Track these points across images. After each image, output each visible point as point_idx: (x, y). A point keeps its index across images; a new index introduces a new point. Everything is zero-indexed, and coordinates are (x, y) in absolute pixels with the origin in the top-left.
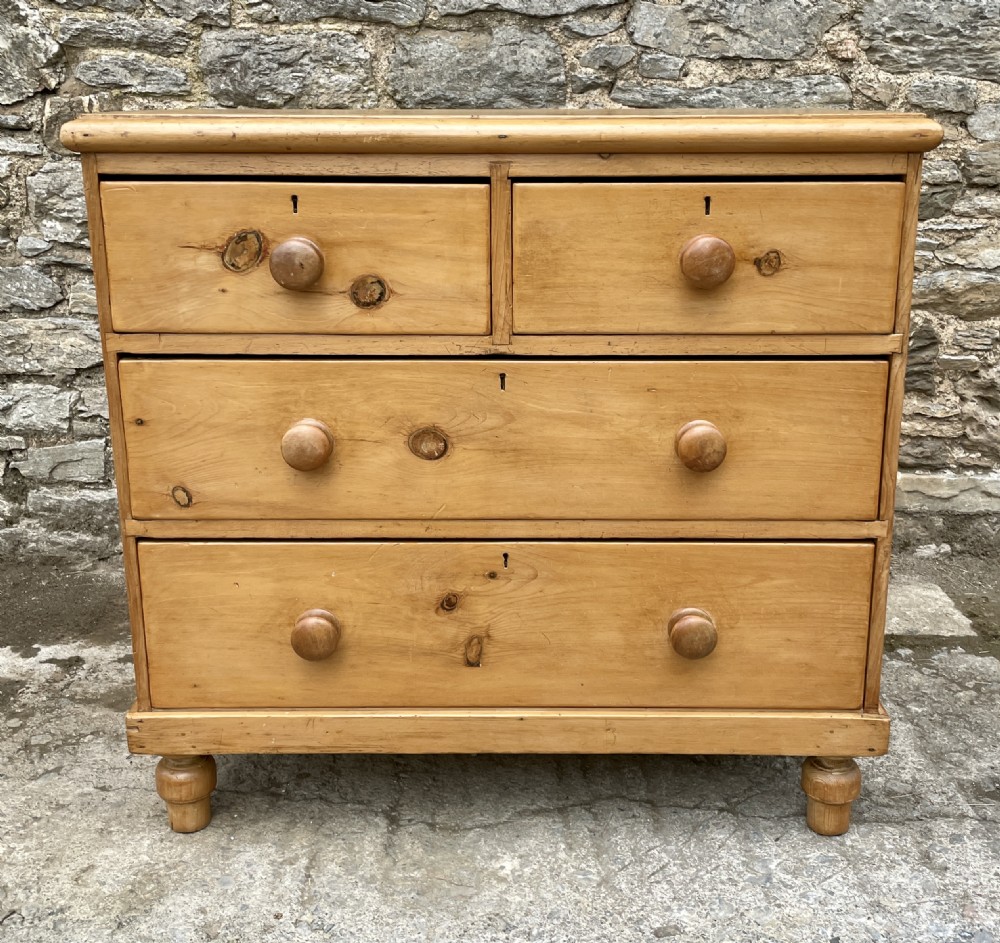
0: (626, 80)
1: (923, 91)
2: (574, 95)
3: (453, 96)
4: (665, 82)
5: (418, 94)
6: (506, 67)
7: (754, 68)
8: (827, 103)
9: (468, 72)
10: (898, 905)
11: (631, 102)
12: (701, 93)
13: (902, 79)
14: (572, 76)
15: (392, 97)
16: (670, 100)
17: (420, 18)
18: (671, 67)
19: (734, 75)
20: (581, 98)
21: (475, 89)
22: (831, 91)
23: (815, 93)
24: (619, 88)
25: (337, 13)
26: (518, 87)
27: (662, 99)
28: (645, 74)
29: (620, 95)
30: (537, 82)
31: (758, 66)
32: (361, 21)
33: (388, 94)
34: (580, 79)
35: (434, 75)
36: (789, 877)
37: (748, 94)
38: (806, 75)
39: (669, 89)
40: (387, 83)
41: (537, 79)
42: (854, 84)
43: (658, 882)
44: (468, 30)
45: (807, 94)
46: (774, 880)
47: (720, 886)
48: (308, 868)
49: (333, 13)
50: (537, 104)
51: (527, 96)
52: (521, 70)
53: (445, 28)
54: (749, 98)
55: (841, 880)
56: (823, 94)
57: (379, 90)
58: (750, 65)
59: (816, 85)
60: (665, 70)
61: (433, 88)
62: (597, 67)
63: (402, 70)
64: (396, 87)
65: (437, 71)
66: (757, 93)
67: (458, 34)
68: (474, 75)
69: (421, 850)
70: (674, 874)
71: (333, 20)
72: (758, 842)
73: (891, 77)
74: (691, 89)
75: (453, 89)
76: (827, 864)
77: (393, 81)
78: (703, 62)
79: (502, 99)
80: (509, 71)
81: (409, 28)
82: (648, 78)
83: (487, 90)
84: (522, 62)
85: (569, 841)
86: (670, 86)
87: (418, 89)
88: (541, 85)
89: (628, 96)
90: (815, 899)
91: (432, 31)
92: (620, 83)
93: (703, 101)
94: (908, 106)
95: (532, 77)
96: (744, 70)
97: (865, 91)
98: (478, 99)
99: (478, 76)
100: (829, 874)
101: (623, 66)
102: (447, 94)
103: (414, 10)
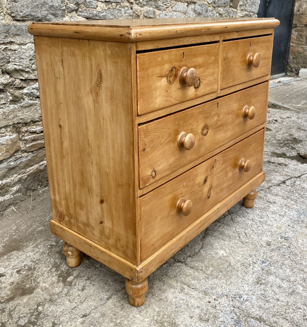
0: (82, 8)
1: (147, 12)
2: (68, 14)
3: (33, 14)
4: (93, 9)
5: (21, 14)
6: (50, 3)
7: (112, 5)
8: (129, 16)
9: (38, 5)
10: (283, 213)
11: (84, 16)
12: (102, 13)
13: (142, 9)
14: (68, 7)
15: (10, 15)
16: (95, 15)
18: (94, 4)
19: (108, 7)
20: (70, 15)
21: (41, 12)
22: (130, 12)
23: (126, 13)
24: (80, 11)
26: (53, 11)
27: (92, 15)
28: (87, 7)
29: (80, 14)
30: (59, 9)
31: (113, 4)
33: (9, 14)
34: (71, 8)
35: (25, 6)
37: (112, 13)
38: (123, 7)
39: (94, 11)
40: (7, 9)
41: (59, 8)
42: (133, 10)
43: (250, 236)
45: (125, 13)
46: (263, 221)
47: (259, 229)
48: (189, 287)
50: (58, 17)
51: (56, 14)
52: (54, 4)
54: (112, 14)
56: (128, 13)
57: (4, 12)
58: (111, 4)
59: (126, 10)
60: (92, 5)
61: (26, 11)
62: (74, 4)
63: (12, 4)
64: (13, 11)
65: (25, 4)
66: (114, 13)
68: (40, 6)
69: (200, 263)
70: (249, 232)
72: (246, 216)
73: (140, 8)
74: (99, 11)
75: (33, 12)
76: (262, 213)
77: (10, 8)
78: (100, 3)
79: (49, 15)
80: (51, 5)
82: (88, 8)
83: (45, 12)
85: (221, 239)
86: (94, 10)
87: (21, 12)
88: (60, 10)
89: (83, 14)
90: (274, 220)
92: (80, 9)
93: (103, 15)
94: (144, 17)
96: (110, 6)
97: (136, 12)
98: (42, 15)
99: (41, 6)
101: (81, 4)
102: (32, 13)
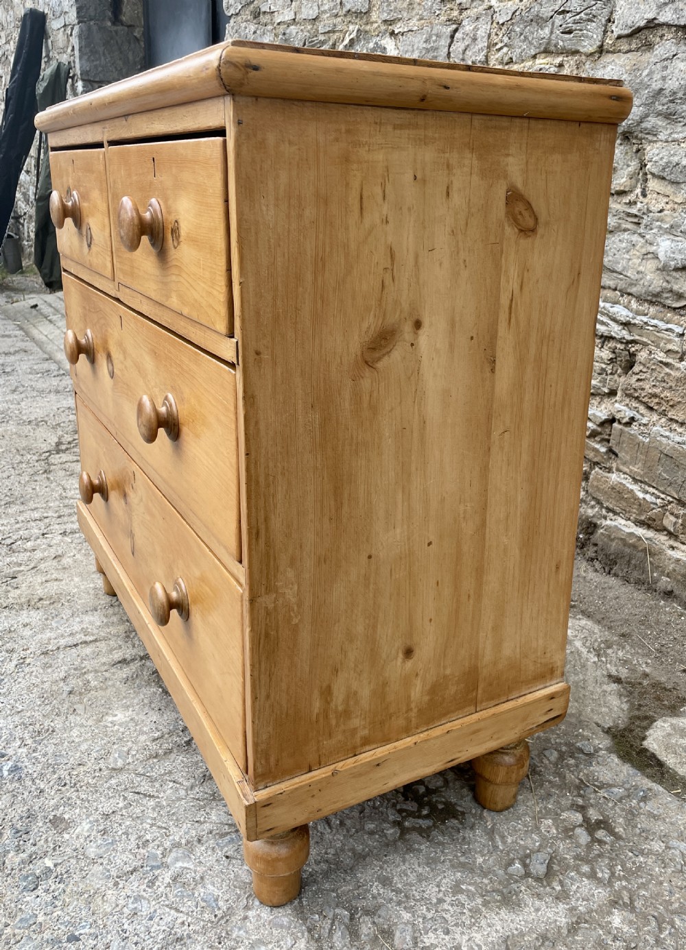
6: (654, 85)
17: (599, 43)
25: (545, 48)
26: (663, 105)
32: (562, 53)
36: (167, 880)
41: (680, 94)
43: (125, 798)
44: (637, 50)
46: (157, 872)
47: (133, 838)
48: (85, 642)
49: (542, 49)
51: (671, 114)
52: (666, 86)
53: (619, 51)
55: (180, 921)
67: (628, 55)
69: (125, 676)
70: (142, 805)
71: (543, 55)
72: (217, 844)
76: (203, 904)
80: (657, 88)
81: (592, 54)
84: (670, 77)
85: (166, 736)
90: (136, 908)
91: (610, 55)
95: (675, 93)
100: (183, 909)
103: (595, 36)
